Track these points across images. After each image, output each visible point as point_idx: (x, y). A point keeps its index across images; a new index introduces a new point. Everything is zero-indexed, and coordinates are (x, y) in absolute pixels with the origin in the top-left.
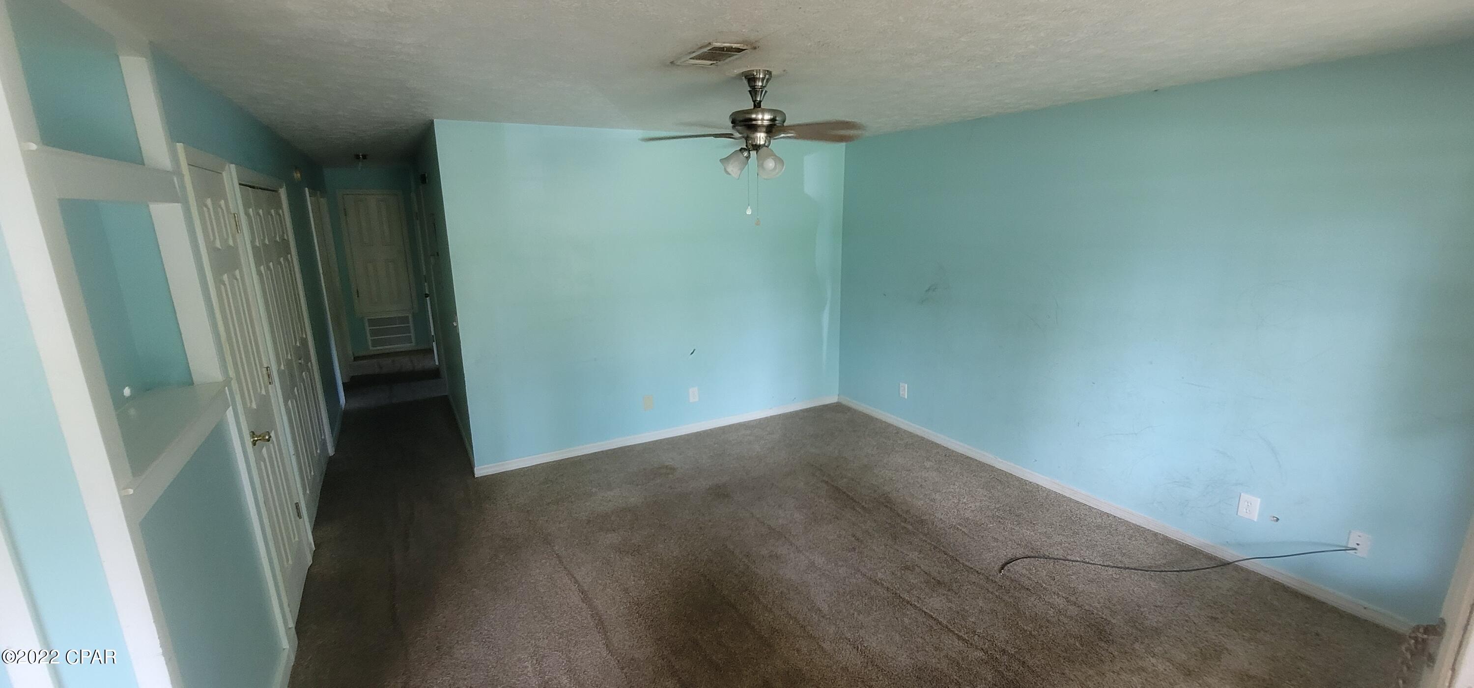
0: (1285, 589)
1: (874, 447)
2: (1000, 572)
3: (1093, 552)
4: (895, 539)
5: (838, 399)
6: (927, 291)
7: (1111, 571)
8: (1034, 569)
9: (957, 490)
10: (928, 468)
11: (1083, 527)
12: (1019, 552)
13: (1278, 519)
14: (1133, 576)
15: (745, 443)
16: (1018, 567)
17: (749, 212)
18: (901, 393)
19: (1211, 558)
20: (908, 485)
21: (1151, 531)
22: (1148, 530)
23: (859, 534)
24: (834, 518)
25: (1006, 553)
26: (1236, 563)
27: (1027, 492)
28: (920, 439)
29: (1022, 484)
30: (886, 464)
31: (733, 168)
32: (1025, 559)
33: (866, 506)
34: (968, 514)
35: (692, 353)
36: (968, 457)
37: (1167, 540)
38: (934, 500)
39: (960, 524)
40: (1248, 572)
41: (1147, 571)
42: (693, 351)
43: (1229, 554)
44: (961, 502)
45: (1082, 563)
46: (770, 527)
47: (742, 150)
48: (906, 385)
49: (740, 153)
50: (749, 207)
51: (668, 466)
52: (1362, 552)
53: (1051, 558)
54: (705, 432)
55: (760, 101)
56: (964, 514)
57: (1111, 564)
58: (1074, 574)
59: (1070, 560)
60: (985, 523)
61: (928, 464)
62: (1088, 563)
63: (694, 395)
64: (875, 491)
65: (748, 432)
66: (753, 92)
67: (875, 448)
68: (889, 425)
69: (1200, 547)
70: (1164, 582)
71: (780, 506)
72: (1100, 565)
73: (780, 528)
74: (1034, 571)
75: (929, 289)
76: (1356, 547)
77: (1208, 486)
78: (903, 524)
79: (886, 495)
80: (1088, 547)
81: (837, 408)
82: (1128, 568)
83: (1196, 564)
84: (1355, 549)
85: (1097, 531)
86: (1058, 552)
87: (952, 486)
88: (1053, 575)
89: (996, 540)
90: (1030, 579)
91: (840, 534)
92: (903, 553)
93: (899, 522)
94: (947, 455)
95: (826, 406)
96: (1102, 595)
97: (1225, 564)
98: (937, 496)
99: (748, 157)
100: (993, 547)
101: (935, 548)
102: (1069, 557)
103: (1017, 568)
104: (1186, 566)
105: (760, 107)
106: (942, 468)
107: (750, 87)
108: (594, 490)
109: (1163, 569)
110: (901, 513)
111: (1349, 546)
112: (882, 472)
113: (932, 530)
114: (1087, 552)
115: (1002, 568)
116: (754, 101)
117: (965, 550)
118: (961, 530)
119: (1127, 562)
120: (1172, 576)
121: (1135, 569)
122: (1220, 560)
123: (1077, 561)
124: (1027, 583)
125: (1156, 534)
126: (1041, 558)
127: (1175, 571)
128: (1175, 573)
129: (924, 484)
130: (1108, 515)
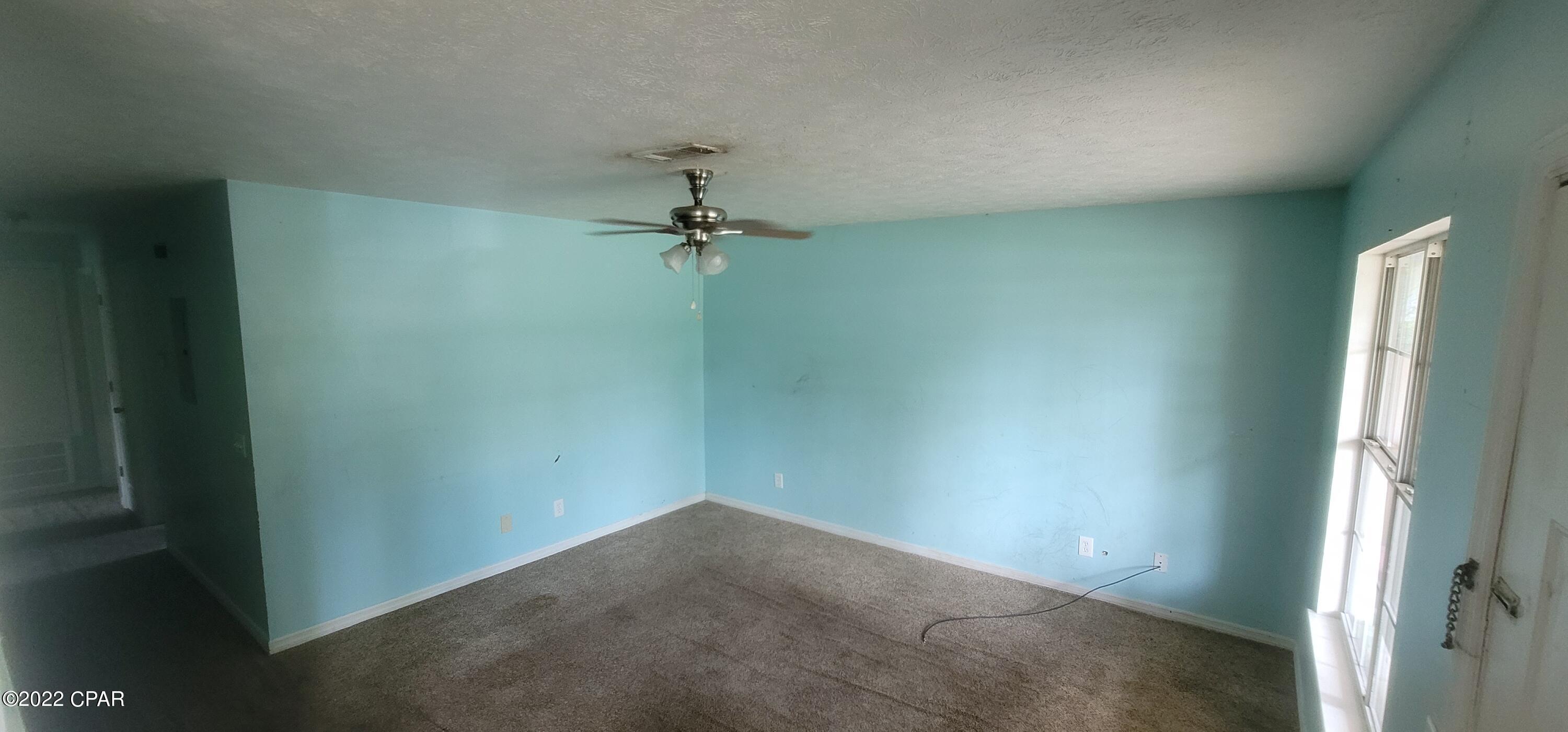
0: (1120, 609)
1: (761, 542)
2: (924, 641)
3: (984, 607)
4: (822, 629)
5: (706, 497)
6: (798, 382)
7: (1004, 621)
8: (947, 631)
9: (855, 571)
10: (821, 555)
11: (968, 586)
12: (930, 619)
13: (1107, 553)
14: (1021, 621)
15: (626, 556)
16: (935, 632)
17: (693, 307)
18: (776, 483)
19: (1066, 595)
20: (810, 574)
21: (1017, 581)
22: (1014, 580)
23: (786, 631)
24: (755, 620)
25: (920, 622)
26: (1086, 596)
27: (913, 563)
28: (801, 527)
29: (906, 556)
30: (781, 556)
31: (675, 263)
32: (937, 625)
33: (781, 601)
34: (874, 593)
35: (556, 461)
36: (850, 539)
37: (1031, 586)
38: (839, 585)
39: (871, 603)
40: (1093, 601)
41: (1028, 615)
42: (558, 458)
43: (1078, 589)
44: (863, 582)
45: (981, 619)
46: (693, 642)
47: (683, 245)
48: (782, 475)
49: (681, 248)
50: (694, 302)
51: (545, 595)
52: (1162, 569)
53: (956, 619)
54: (573, 549)
55: (702, 199)
56: (871, 593)
57: (1002, 615)
58: (979, 629)
59: (971, 618)
60: (891, 598)
61: (819, 551)
62: (985, 617)
63: (558, 508)
64: (783, 585)
65: (624, 543)
66: (695, 190)
67: (764, 542)
68: (767, 519)
69: (1054, 587)
70: (1044, 622)
71: (695, 617)
72: (994, 617)
73: (705, 640)
74: (949, 634)
75: (800, 380)
76: (1159, 565)
77: (1055, 534)
78: (822, 613)
79: (794, 588)
80: (978, 603)
81: (707, 506)
82: (1015, 615)
83: (1057, 602)
84: (1159, 567)
85: (979, 588)
86: (960, 613)
87: (849, 569)
88: (965, 634)
89: (907, 612)
90: (949, 641)
91: (768, 635)
92: (835, 641)
93: (818, 611)
94: (832, 540)
95: (696, 505)
96: (1007, 643)
97: (1076, 599)
98: (840, 580)
99: (688, 253)
100: (908, 619)
101: (860, 630)
102: (969, 615)
103: (936, 634)
104: (1052, 606)
105: (701, 204)
106: (833, 553)
107: (691, 184)
108: (460, 640)
109: (1038, 611)
110: (816, 602)
111: (1155, 565)
112: (781, 565)
113: (850, 613)
114: (981, 608)
115: (923, 637)
116: (696, 199)
117: (886, 627)
118: (875, 608)
119: (1012, 611)
120: (1046, 615)
121: (1019, 615)
122: (1073, 596)
123: (977, 617)
124: (948, 645)
125: (1021, 583)
126: (949, 620)
127: (1046, 611)
128: (1047, 612)
129: (824, 571)
130: (982, 573)
